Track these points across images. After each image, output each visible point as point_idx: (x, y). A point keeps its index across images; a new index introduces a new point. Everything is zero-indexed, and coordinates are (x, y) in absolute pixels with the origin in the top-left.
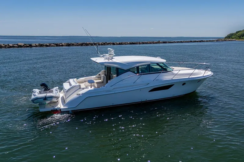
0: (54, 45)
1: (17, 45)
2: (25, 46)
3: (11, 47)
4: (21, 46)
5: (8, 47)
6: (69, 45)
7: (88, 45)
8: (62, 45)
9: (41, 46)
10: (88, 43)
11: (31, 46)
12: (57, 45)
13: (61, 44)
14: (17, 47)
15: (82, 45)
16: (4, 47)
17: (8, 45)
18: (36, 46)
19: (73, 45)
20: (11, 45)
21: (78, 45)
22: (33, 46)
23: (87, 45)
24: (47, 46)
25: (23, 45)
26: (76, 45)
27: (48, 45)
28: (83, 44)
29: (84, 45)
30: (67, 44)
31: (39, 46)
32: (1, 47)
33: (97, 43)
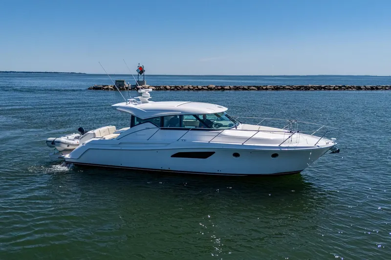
0: (254, 88)
1: (207, 87)
2: (217, 89)
3: (199, 89)
4: (211, 89)
5: (196, 90)
6: (277, 88)
7: (309, 89)
8: (267, 89)
9: (237, 89)
10: (310, 85)
11: (223, 89)
12: (259, 88)
13: (264, 88)
14: (206, 90)
15: (299, 89)
16: (192, 89)
17: (197, 87)
18: (230, 89)
19: (284, 88)
20: (200, 87)
21: (292, 88)
22: (227, 89)
23: (307, 88)
24: (244, 89)
25: (214, 88)
26: (289, 89)
27: (246, 87)
28: (300, 87)
29: (302, 89)
30: (274, 87)
31: (234, 89)
32: (189, 89)
33: (326, 86)
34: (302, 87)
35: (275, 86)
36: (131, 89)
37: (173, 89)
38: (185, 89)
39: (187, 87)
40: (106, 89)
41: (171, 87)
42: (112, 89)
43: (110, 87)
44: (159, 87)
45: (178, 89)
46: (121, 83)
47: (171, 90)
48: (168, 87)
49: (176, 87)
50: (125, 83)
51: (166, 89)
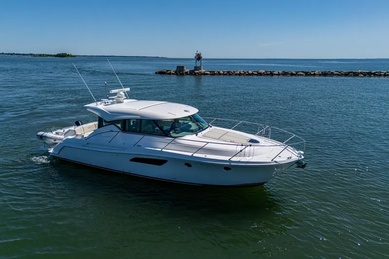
0: (302, 73)
1: (257, 72)
2: (266, 74)
3: (250, 74)
4: (260, 74)
5: (247, 74)
6: (325, 74)
7: (358, 75)
8: (314, 75)
9: (285, 74)
10: (360, 71)
11: (272, 74)
12: (307, 74)
13: (312, 73)
14: (256, 75)
15: (347, 75)
16: (243, 74)
18: (279, 74)
19: (332, 74)
20: (250, 72)
21: (340, 74)
22: (275, 74)
23: (356, 74)
24: (292, 74)
25: (264, 73)
26: (338, 74)
27: (294, 73)
28: (349, 73)
29: (351, 75)
30: (322, 73)
31: (282, 74)
32: (240, 74)
33: (376, 72)
34: (351, 73)
35: (323, 71)
36: (189, 74)
37: (226, 74)
38: (236, 74)
39: (238, 72)
40: (169, 73)
41: (224, 72)
42: (173, 74)
43: (172, 72)
44: (214, 72)
45: (230, 75)
46: (181, 69)
47: (224, 74)
48: (221, 72)
49: (228, 72)
50: (185, 68)
51: (219, 74)
